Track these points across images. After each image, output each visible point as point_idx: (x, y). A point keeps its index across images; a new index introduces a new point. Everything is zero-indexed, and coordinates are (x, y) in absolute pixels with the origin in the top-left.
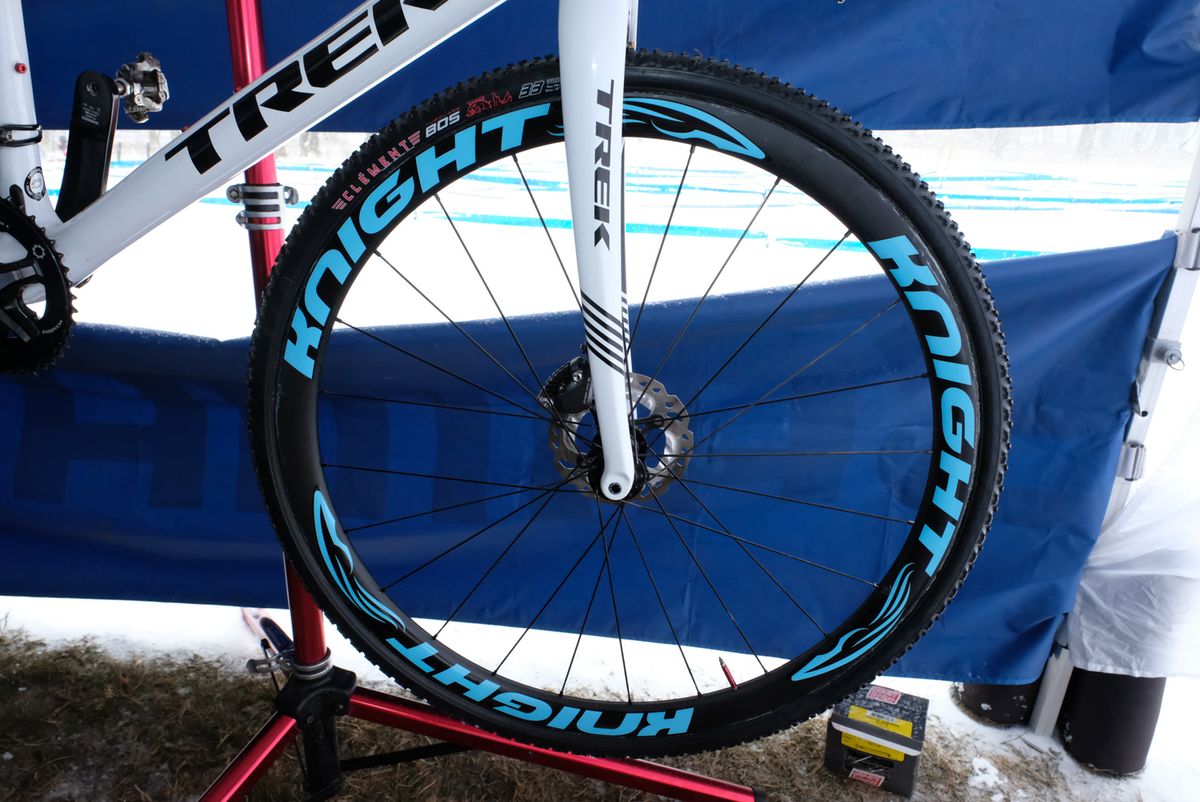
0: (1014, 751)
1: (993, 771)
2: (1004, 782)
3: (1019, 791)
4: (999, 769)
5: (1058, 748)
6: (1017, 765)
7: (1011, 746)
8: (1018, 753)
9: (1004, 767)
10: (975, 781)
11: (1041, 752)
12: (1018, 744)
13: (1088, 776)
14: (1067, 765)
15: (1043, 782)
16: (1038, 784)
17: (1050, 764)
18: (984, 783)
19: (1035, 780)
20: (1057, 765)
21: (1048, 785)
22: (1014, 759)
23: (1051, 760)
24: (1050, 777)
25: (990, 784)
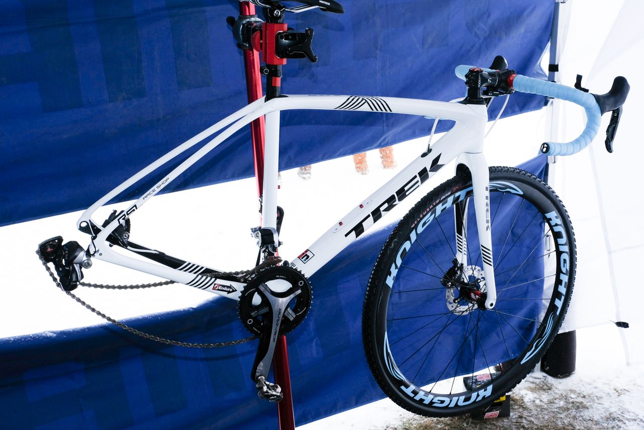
0: (531, 383)
1: (529, 393)
2: (535, 395)
3: (543, 396)
4: (531, 391)
5: (545, 374)
6: (535, 387)
7: (529, 381)
8: (533, 383)
9: (532, 390)
10: (526, 400)
11: (540, 379)
12: (531, 380)
13: (560, 380)
14: (551, 379)
15: (547, 389)
16: (546, 391)
17: (545, 382)
18: (530, 399)
19: (544, 390)
20: (548, 381)
21: (550, 389)
22: (533, 386)
23: (545, 380)
24: (548, 387)
25: (532, 399)
